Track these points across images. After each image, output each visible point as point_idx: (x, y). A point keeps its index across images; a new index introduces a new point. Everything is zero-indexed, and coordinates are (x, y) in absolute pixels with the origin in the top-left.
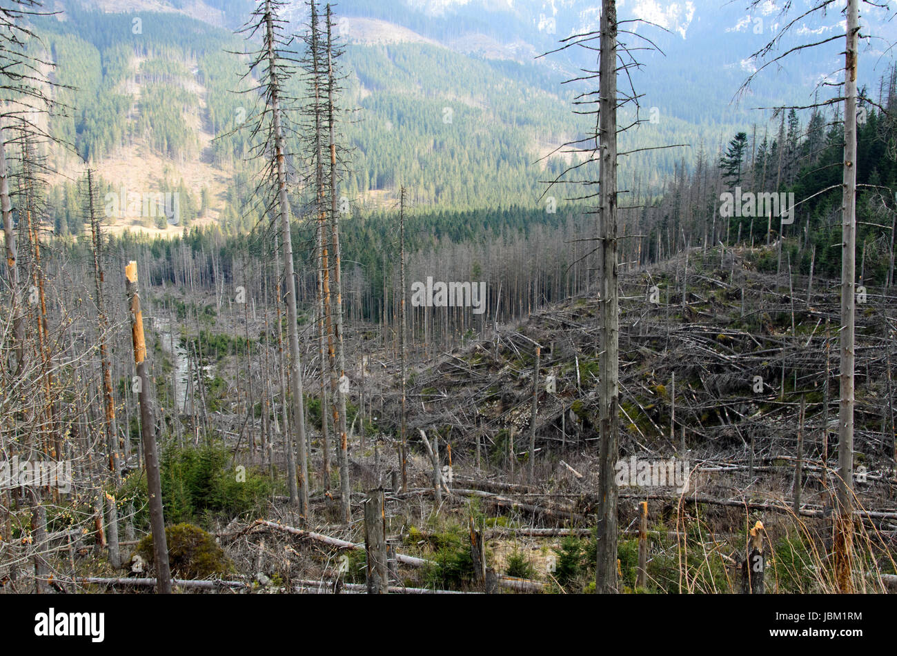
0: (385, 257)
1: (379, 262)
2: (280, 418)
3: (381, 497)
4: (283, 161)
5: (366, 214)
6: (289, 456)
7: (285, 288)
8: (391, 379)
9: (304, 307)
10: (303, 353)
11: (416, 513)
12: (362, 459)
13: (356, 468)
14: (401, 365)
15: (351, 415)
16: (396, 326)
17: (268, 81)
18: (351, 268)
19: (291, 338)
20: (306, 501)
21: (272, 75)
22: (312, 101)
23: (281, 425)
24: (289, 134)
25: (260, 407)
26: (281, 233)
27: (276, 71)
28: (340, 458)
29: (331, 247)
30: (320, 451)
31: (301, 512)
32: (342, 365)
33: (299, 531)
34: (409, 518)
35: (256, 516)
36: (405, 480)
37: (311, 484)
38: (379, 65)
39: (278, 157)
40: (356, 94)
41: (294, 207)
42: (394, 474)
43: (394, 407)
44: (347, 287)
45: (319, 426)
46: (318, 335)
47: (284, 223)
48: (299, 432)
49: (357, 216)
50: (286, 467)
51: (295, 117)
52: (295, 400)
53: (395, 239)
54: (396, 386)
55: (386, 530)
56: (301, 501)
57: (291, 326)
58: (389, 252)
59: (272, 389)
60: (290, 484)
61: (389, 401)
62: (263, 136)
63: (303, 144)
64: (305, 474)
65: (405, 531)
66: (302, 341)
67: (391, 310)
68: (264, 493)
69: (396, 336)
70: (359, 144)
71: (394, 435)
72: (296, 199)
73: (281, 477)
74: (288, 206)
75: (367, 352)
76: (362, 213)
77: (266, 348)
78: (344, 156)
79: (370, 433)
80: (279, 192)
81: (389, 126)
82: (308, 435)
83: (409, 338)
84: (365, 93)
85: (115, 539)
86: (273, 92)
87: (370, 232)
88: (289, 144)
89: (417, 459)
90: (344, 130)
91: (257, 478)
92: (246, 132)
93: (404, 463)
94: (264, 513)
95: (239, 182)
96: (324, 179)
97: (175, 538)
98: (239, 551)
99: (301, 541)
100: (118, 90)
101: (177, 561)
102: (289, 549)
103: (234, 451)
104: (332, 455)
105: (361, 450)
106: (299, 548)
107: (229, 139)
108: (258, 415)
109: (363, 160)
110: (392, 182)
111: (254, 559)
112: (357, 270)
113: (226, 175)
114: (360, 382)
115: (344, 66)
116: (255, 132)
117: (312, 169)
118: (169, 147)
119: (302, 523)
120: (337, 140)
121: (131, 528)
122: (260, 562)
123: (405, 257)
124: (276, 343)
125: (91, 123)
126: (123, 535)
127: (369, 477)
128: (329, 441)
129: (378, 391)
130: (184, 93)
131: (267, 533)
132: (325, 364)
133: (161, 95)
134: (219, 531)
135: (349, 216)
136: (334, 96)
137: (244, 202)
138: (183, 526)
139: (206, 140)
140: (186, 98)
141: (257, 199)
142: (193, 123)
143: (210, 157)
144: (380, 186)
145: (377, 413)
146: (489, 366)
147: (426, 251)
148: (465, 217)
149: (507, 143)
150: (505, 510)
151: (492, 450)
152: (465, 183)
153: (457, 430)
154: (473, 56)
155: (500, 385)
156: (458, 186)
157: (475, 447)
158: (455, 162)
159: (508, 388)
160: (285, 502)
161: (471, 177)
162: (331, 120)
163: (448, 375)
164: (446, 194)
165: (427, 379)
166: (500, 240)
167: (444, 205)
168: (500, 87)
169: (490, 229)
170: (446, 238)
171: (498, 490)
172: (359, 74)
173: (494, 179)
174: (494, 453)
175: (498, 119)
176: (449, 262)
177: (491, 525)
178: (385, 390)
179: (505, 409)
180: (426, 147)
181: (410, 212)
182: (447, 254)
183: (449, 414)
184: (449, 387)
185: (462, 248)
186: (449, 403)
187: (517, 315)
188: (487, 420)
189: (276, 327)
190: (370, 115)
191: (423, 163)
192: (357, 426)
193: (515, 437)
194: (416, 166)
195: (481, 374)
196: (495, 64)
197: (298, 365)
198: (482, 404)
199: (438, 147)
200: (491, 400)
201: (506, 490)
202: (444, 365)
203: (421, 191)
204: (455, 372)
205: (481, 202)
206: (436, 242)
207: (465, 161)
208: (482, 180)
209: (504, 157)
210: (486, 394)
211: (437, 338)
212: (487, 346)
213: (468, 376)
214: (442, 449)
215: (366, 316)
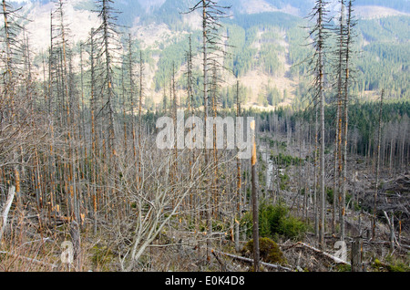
0: (371, 123)
1: (367, 126)
2: (313, 196)
3: (361, 241)
4: (323, 77)
5: (362, 102)
6: (316, 214)
7: (319, 136)
8: (369, 184)
9: (328, 146)
10: (326, 167)
11: (379, 253)
12: (351, 221)
13: (349, 225)
14: (376, 178)
15: (347, 199)
16: (374, 158)
17: (318, 39)
18: (353, 127)
19: (321, 159)
20: (323, 237)
21: (320, 37)
22: (339, 48)
23: (313, 200)
24: (326, 64)
25: (304, 190)
26: (319, 110)
27: (322, 35)
28: (341, 219)
29: (343, 118)
30: (331, 214)
31: (320, 242)
32: (345, 175)
33: (318, 250)
34: (375, 255)
35: (298, 240)
36: (374, 235)
37: (325, 229)
38: (375, 29)
39: (321, 75)
40: (361, 44)
41: (326, 99)
42: (368, 231)
43: (370, 198)
44: (351, 137)
45: (331, 203)
46: (334, 159)
47: (321, 106)
48: (321, 204)
49: (357, 104)
50: (314, 219)
51: (329, 56)
52: (321, 189)
53: (377, 115)
54: (372, 188)
55: (363, 258)
56: (320, 236)
57: (321, 154)
58: (373, 121)
59: (310, 183)
60: (315, 228)
61: (368, 195)
62: (314, 65)
63: (333, 69)
64: (323, 224)
65: (373, 260)
66: (326, 162)
67: (372, 150)
68: (303, 230)
69: (374, 164)
70: (361, 68)
71: (369, 212)
72: (327, 94)
73: (311, 224)
74: (323, 98)
75: (358, 169)
76: (360, 102)
77: (309, 164)
78: (352, 73)
79: (357, 209)
80: (320, 91)
81: (377, 59)
82: (325, 206)
83: (381, 165)
84: (366, 43)
85: (237, 239)
86: (320, 45)
87: (364, 112)
88: (326, 69)
89: (381, 226)
90: (354, 62)
91: (300, 223)
92: (306, 64)
93: (374, 227)
94: (302, 239)
95: (301, 87)
96: (342, 85)
97: (262, 243)
98: (290, 254)
99: (319, 255)
100: (251, 47)
101: (263, 254)
102: (313, 258)
103: (291, 209)
104: (337, 217)
105: (352, 217)
106: (317, 259)
107: (298, 67)
108: (303, 194)
109: (363, 76)
110: (377, 87)
111: (296, 260)
112: (356, 130)
113: (295, 83)
114: (353, 184)
115: (356, 31)
116: (310, 64)
117: (336, 81)
118: (270, 71)
119: (320, 247)
120: (350, 66)
121: (244, 236)
122: (299, 262)
123: (382, 124)
124: (313, 161)
125: (240, 61)
126: (241, 238)
127: (355, 230)
128: (336, 210)
129: (362, 189)
130: (279, 47)
131: (303, 249)
132: (336, 173)
133: (269, 48)
134: (281, 244)
135: (353, 103)
136: (350, 45)
137: (303, 96)
138: (266, 239)
139: (287, 67)
140: (280, 49)
141: (309, 94)
142: (282, 59)
143: (289, 75)
144: (370, 89)
145: (360, 200)
147: (394, 122)
153: (405, 214)
160: (312, 236)
162: (347, 57)
163: (401, 185)
164: (407, 93)
165: (389, 186)
167: (406, 99)
170: (405, 116)
172: (364, 34)
176: (406, 128)
178: (366, 189)
180: (397, 69)
181: (385, 102)
182: (405, 123)
183: (401, 205)
184: (402, 191)
186: (401, 200)
189: (314, 153)
190: (368, 54)
191: (395, 77)
192: (350, 205)
194: (391, 79)
197: (323, 173)
199: (405, 69)
202: (400, 180)
203: (393, 92)
204: (406, 184)
206: (399, 117)
211: (396, 166)
214: (396, 223)
215: (359, 152)
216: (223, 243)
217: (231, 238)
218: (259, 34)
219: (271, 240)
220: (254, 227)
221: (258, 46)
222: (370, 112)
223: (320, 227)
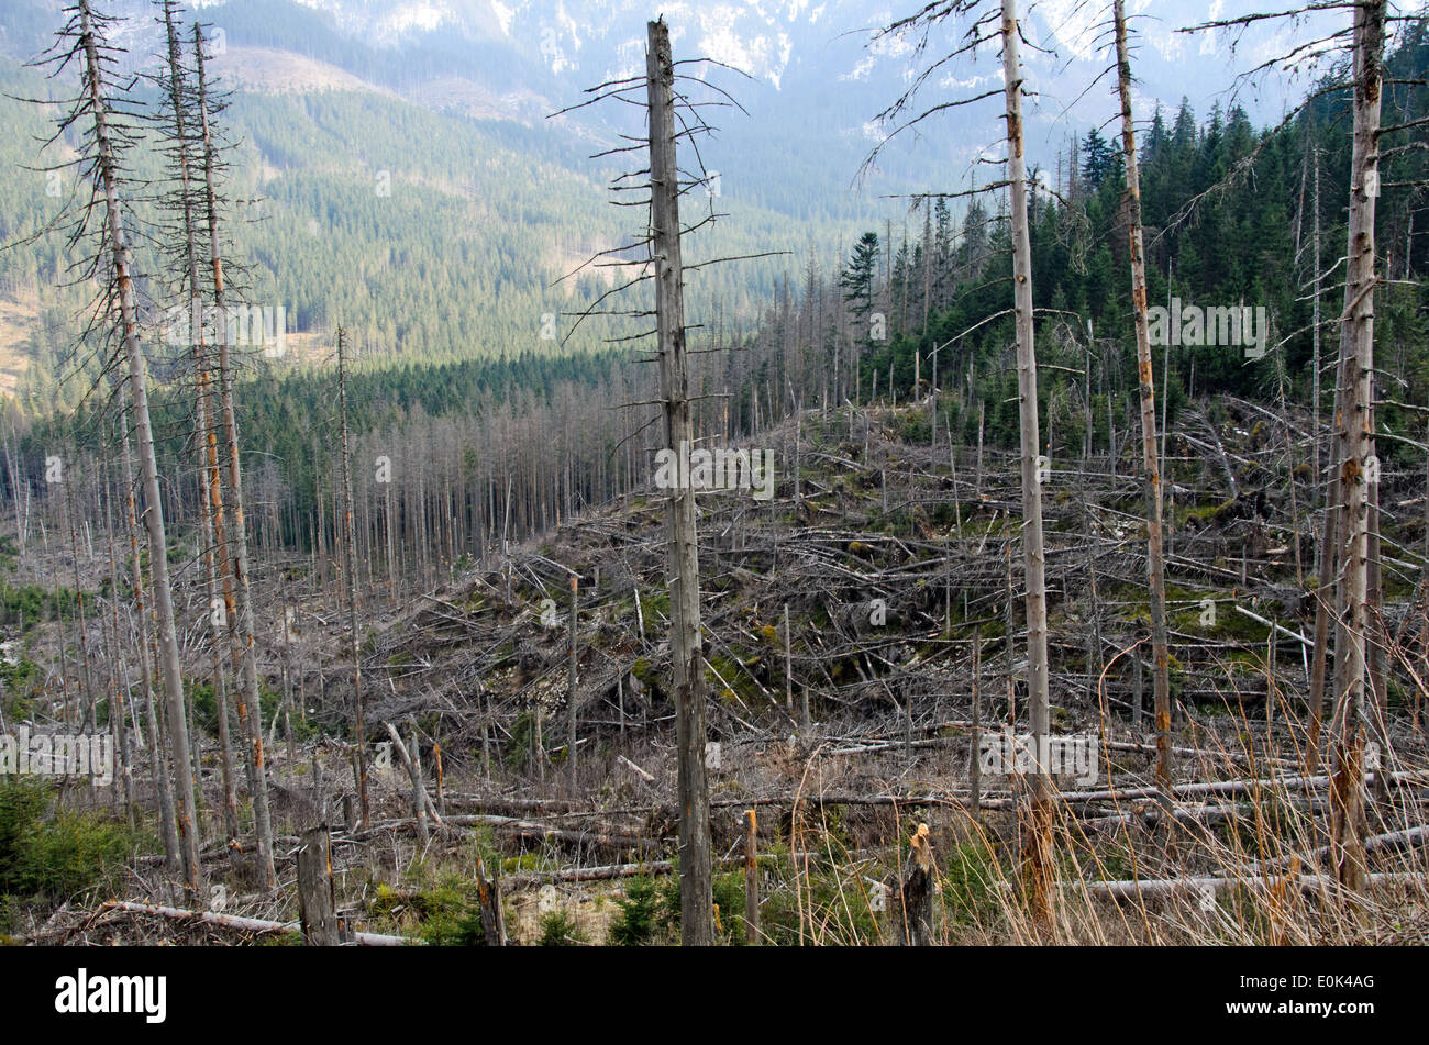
0: (316, 442)
1: (307, 452)
2: (144, 723)
3: (325, 840)
4: (130, 287)
5: (280, 374)
6: (161, 786)
7: (142, 502)
8: (335, 643)
9: (178, 532)
10: (181, 610)
11: (387, 862)
12: (290, 780)
13: (282, 797)
14: (351, 620)
15: (268, 707)
16: (341, 555)
17: (96, 150)
18: (260, 463)
19: (158, 586)
20: (195, 859)
21: (102, 141)
22: (178, 185)
23: (147, 734)
24: (139, 241)
25: (106, 707)
26: (132, 408)
27: (107, 133)
28: (253, 781)
29: (220, 429)
30: (217, 772)
31: (187, 880)
32: (250, 626)
33: (183, 912)
34: (375, 871)
35: (104, 895)
36: (365, 808)
37: (203, 831)
38: (293, 127)
39: (121, 280)
40: (255, 174)
41: (153, 365)
42: (347, 801)
43: (342, 689)
44: (255, 494)
45: (214, 731)
46: (206, 578)
47: (136, 392)
48: (178, 743)
49: (267, 379)
50: (159, 805)
51: (147, 213)
52: (170, 690)
53: (331, 413)
54: (345, 655)
55: (335, 894)
56: (186, 861)
57: (157, 565)
58: (321, 435)
59: (129, 674)
60: (166, 834)
61: (333, 680)
62: (90, 244)
63: (165, 259)
64: (191, 814)
65: (370, 893)
66: (178, 589)
67: (331, 529)
68: (118, 853)
69: (341, 572)
70: (264, 257)
71: (345, 736)
72: (156, 351)
73: (148, 822)
74: (143, 365)
75: (293, 600)
76: (275, 371)
77: (115, 606)
78: (233, 275)
79: (304, 736)
80: (125, 340)
81: (313, 228)
82: (193, 745)
83: (363, 574)
84: (270, 174)
86: (105, 170)
87: (290, 402)
88: (139, 259)
90: (237, 236)
91: (106, 829)
92: (59, 237)
93: (363, 780)
95: (53, 325)
104: (239, 778)
105: (292, 765)
107: (28, 250)
108: (104, 721)
109: (272, 282)
110: (323, 319)
112: (270, 467)
113: (27, 312)
114: (283, 653)
115: (229, 129)
116: (75, 238)
119: (189, 900)
120: (223, 250)
123: (349, 442)
124: (131, 595)
127: (304, 808)
128: (233, 755)
129: (314, 665)
135: (253, 379)
136: (216, 177)
137: (63, 357)
141: (86, 351)
144: (304, 326)
145: (314, 701)
146: (497, 612)
147: (386, 430)
148: (448, 374)
149: (512, 254)
150: (533, 843)
151: (509, 748)
152: (445, 318)
153: (450, 719)
154: (449, 114)
155: (517, 642)
156: (433, 323)
157: (480, 744)
158: (427, 285)
159: (529, 646)
160: (157, 865)
161: (455, 309)
162: (211, 218)
163: (430, 630)
164: (414, 336)
165: (396, 640)
166: (505, 409)
167: (413, 355)
168: (495, 163)
169: (489, 392)
170: (417, 409)
171: (521, 811)
172: (259, 142)
173: (493, 311)
174: (511, 751)
175: (495, 214)
176: (424, 448)
177: (511, 869)
178: (327, 662)
179: (527, 680)
180: (377, 261)
181: (354, 367)
182: (420, 433)
183: (436, 694)
184: (433, 650)
185: (445, 425)
186: (434, 677)
187: (539, 526)
188: (498, 700)
189: (130, 569)
190: (280, 209)
191: (374, 287)
192: (281, 726)
193: (546, 724)
194: (362, 292)
195: (484, 627)
196: (485, 126)
197: (172, 631)
198: (489, 673)
199: (398, 260)
200: (503, 666)
201: (534, 810)
202: (423, 614)
203: (373, 334)
204: (443, 626)
205: (473, 349)
206: (400, 415)
207: (444, 284)
208: (473, 313)
209: (507, 275)
210: (495, 658)
211: (409, 571)
212: (492, 579)
213: (463, 630)
214: (426, 753)
215: (289, 542)
223: (183, 827)
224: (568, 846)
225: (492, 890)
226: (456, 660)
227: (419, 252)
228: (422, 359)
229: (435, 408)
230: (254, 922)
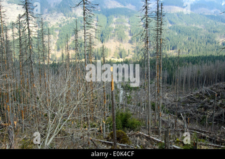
1: (172, 69)
2: (144, 107)
3: (169, 130)
5: (169, 56)
6: (146, 117)
7: (147, 75)
8: (173, 99)
9: (152, 80)
10: (151, 91)
11: (179, 135)
12: (165, 119)
13: (163, 122)
14: (176, 96)
15: (162, 108)
16: (176, 86)
17: (146, 23)
18: (164, 70)
19: (148, 87)
20: (150, 128)
22: (156, 28)
24: (150, 36)
25: (139, 104)
26: (147, 61)
27: (148, 20)
28: (159, 118)
29: (159, 65)
30: (154, 116)
31: (148, 131)
32: (161, 95)
33: (148, 136)
34: (177, 136)
35: (137, 131)
36: (176, 126)
37: (151, 124)
38: (174, 18)
39: (147, 42)
40: (168, 26)
41: (150, 54)
42: (173, 124)
43: (174, 107)
44: (163, 75)
45: (154, 110)
46: (155, 87)
47: (148, 58)
48: (149, 111)
49: (167, 57)
50: (145, 119)
51: (152, 32)
52: (149, 103)
53: (176, 63)
54: (175, 101)
55: (170, 139)
57: (148, 84)
58: (174, 66)
59: (143, 100)
60: (146, 124)
61: (173, 105)
62: (144, 37)
63: (153, 39)
64: (150, 122)
65: (175, 139)
66: (151, 88)
67: (174, 81)
68: (139, 125)
69: (175, 89)
70: (168, 38)
71: (174, 114)
73: (144, 122)
75: (167, 92)
77: (142, 90)
78: (164, 41)
79: (167, 113)
80: (147, 50)
81: (176, 33)
82: (151, 112)
83: (179, 89)
84: (170, 25)
85: (104, 132)
86: (147, 26)
87: (170, 61)
88: (150, 39)
89: (179, 121)
90: (164, 35)
91: (138, 121)
92: (140, 36)
93: (176, 122)
94: (139, 130)
95: (137, 48)
96: (159, 47)
97: (118, 133)
98: (132, 139)
99: (148, 138)
100: (110, 26)
101: (118, 139)
102: (145, 140)
103: (133, 114)
104: (157, 118)
105: (165, 117)
106: (147, 140)
107: (135, 37)
108: (139, 106)
109: (169, 42)
110: (176, 48)
111: (136, 141)
112: (166, 71)
113: (134, 46)
114: (165, 100)
115: (165, 19)
116: (142, 36)
117: (155, 45)
118: (121, 40)
119: (149, 134)
120: (162, 37)
121: (108, 130)
122: (138, 142)
123: (179, 68)
124: (144, 88)
125: (104, 34)
126: (106, 131)
127: (166, 124)
128: (156, 114)
129: (170, 102)
130: (125, 26)
131: (139, 135)
132: (156, 94)
133: (120, 27)
134: (128, 133)
135: (164, 57)
136: (162, 26)
137: (138, 53)
138: (120, 131)
139: (130, 38)
140: (125, 28)
141: (141, 52)
142: (127, 33)
143: (131, 42)
144: (173, 49)
145: (169, 108)
146: (201, 98)
147: (185, 67)
148: (196, 58)
149: (210, 38)
150: (204, 138)
151: (201, 121)
152: (197, 48)
153: (191, 114)
154: (201, 14)
155: (204, 103)
156: (194, 49)
157: (196, 119)
158: (194, 43)
159: (206, 104)
160: (145, 128)
161: (198, 47)
162: (161, 32)
163: (189, 99)
164: (191, 52)
165: (183, 100)
166: (206, 64)
167: (190, 54)
168: (208, 22)
169: (203, 61)
170: (190, 63)
171: (202, 132)
172: (169, 20)
173: (205, 47)
174: (201, 122)
175: (207, 31)
176: (191, 70)
177: (200, 141)
178: (172, 102)
179: (205, 110)
180: (186, 39)
181: (181, 56)
182: (191, 67)
183: (189, 110)
184: (189, 103)
185: (195, 66)
186: (189, 107)
187: (210, 85)
188: (200, 113)
189: (145, 84)
190: (171, 31)
191: (185, 43)
192: (164, 111)
193: (208, 118)
194: (183, 44)
195: (199, 100)
196: (207, 16)
197: (150, 94)
198: (199, 108)
199: (189, 39)
200: (201, 107)
201: (205, 132)
202: (188, 97)
203: (184, 51)
204: (191, 99)
205: (201, 54)
206: (188, 64)
207: (197, 43)
208: (202, 48)
209: (209, 41)
210: (200, 106)
211: (187, 90)
212: (201, 92)
213: (195, 100)
214: (187, 119)
215: (168, 83)
216: (97, 134)
217: (101, 131)
218: (115, 19)
219: (123, 132)
220: (113, 125)
221: (114, 26)
222: (173, 62)
223: (148, 123)
224: (210, 140)
225: (196, 144)
226: (193, 105)
227: (193, 38)
228: (192, 55)
229: (193, 63)
230: (157, 140)
